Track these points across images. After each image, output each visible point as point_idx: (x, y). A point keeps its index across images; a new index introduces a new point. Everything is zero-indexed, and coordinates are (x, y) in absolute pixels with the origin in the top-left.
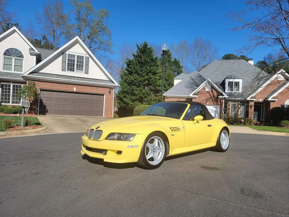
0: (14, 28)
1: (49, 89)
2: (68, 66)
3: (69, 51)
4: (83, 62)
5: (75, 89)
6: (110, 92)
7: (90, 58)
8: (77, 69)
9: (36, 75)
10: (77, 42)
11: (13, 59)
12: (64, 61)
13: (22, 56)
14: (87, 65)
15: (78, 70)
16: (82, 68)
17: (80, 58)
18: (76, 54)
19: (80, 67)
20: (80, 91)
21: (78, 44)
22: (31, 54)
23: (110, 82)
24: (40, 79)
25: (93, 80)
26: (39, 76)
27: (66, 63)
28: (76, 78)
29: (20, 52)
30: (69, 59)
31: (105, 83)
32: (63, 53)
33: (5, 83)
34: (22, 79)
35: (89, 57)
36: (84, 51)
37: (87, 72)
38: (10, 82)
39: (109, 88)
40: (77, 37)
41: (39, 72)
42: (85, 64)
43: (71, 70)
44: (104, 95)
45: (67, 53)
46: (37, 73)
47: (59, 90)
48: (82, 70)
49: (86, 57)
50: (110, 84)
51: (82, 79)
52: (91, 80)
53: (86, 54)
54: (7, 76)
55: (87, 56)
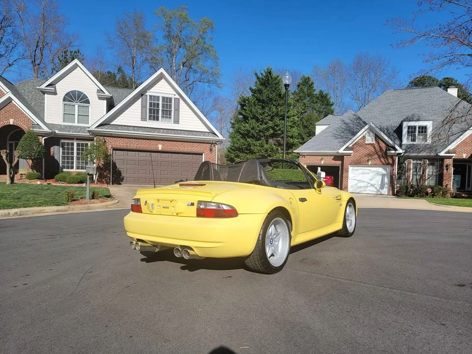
0: (76, 61)
1: (125, 147)
2: (150, 112)
3: (151, 90)
4: (170, 106)
5: (160, 147)
6: (211, 150)
7: (181, 99)
8: (163, 117)
9: (106, 127)
10: (161, 77)
11: (76, 106)
12: (143, 107)
13: (88, 102)
14: (177, 110)
15: (164, 119)
16: (170, 114)
17: (168, 101)
18: (161, 95)
19: (167, 114)
20: (168, 150)
21: (163, 80)
22: (100, 98)
23: (210, 134)
24: (111, 134)
25: (185, 132)
26: (110, 129)
27: (146, 108)
28: (161, 130)
29: (85, 97)
30: (150, 104)
31: (203, 136)
32: (142, 94)
33: (66, 141)
34: (88, 134)
35: (179, 99)
36: (172, 90)
37: (177, 121)
38: (73, 139)
39: (210, 143)
40: (162, 70)
41: (111, 123)
42: (174, 109)
43: (154, 120)
44: (202, 154)
45: (148, 94)
46: (108, 126)
47: (138, 148)
48: (170, 118)
49: (175, 98)
50: (211, 138)
51: (169, 131)
52: (182, 132)
53: (175, 93)
54: (69, 131)
55: (177, 96)
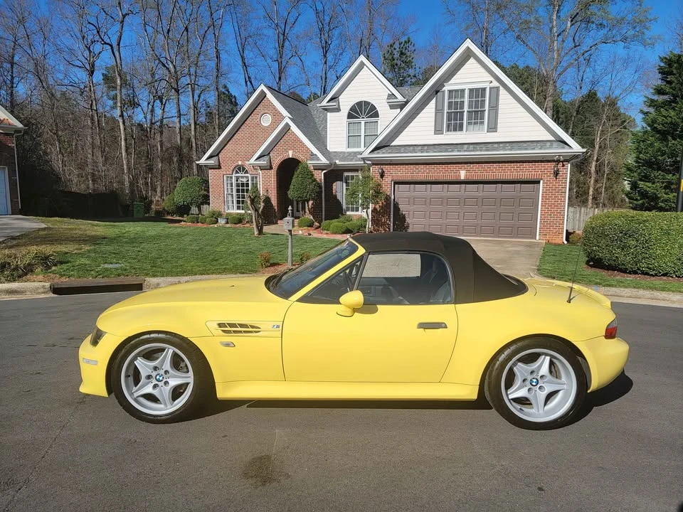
0: (362, 58)
1: (409, 179)
2: (449, 119)
3: (449, 83)
4: (483, 101)
5: (463, 175)
6: (556, 174)
7: (501, 88)
8: (469, 123)
9: (384, 151)
10: (468, 55)
11: (363, 123)
12: (438, 111)
13: (376, 115)
14: (494, 107)
15: (471, 127)
16: (482, 118)
17: (478, 93)
18: (467, 87)
19: (476, 116)
20: (475, 178)
21: (472, 60)
22: (392, 107)
23: (555, 144)
24: (391, 160)
25: (508, 145)
26: (389, 153)
27: (443, 113)
28: (466, 146)
30: (450, 104)
31: (541, 149)
32: (436, 90)
34: (363, 162)
35: (498, 88)
36: (487, 74)
37: (493, 128)
39: (554, 161)
40: (468, 43)
41: (393, 144)
42: (489, 107)
43: (455, 130)
44: (539, 182)
45: (447, 88)
46: (387, 148)
47: (429, 179)
48: (482, 123)
49: (491, 88)
50: (557, 150)
51: (478, 147)
52: (501, 145)
53: (492, 79)
54: (351, 160)
55: (495, 84)
